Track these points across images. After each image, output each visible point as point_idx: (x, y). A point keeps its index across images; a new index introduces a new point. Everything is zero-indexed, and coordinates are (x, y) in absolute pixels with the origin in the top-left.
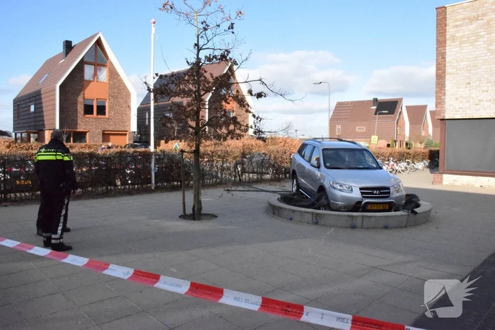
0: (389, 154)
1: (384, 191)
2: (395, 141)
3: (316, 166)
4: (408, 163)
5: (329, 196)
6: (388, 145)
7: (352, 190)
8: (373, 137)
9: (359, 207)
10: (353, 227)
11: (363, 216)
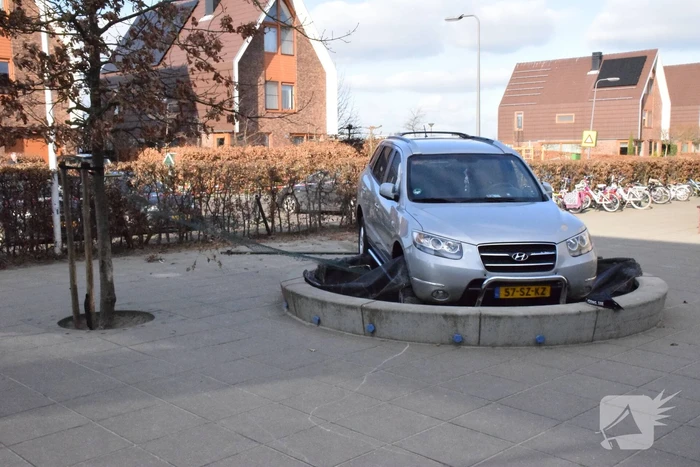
0: (609, 167)
1: (541, 254)
2: (638, 142)
3: (392, 195)
4: (652, 188)
5: (411, 267)
6: (624, 151)
7: (461, 253)
8: (586, 134)
9: (476, 295)
10: (458, 342)
11: (481, 317)
